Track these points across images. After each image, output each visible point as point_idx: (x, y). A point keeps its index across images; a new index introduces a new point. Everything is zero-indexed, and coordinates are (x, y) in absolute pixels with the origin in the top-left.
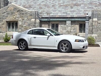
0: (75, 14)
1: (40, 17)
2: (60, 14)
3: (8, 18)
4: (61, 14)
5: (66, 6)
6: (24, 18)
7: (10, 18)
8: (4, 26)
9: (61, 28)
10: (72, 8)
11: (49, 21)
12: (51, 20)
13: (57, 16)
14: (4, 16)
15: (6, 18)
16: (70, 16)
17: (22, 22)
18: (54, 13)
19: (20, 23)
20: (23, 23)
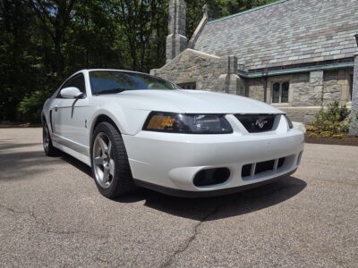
0: (338, 52)
1: (246, 70)
2: (293, 59)
3: (179, 78)
4: (297, 58)
5: (314, 36)
6: (207, 74)
7: (183, 78)
9: (295, 92)
10: (329, 37)
11: (266, 78)
12: (270, 73)
13: (284, 64)
15: (176, 79)
16: (321, 59)
17: (204, 83)
18: (279, 57)
19: (199, 86)
20: (206, 85)
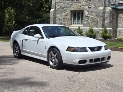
3: (72, 7)
6: (91, 5)
7: (75, 7)
8: (68, 17)
14: (68, 4)
15: (70, 7)
17: (89, 11)
19: (86, 13)
20: (90, 13)
